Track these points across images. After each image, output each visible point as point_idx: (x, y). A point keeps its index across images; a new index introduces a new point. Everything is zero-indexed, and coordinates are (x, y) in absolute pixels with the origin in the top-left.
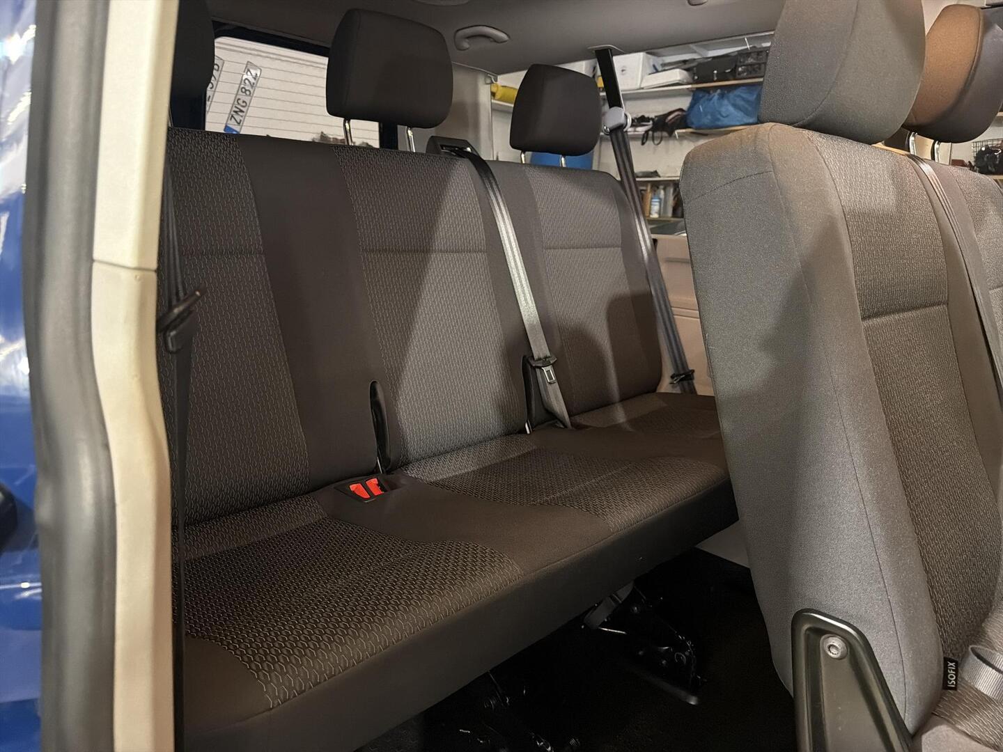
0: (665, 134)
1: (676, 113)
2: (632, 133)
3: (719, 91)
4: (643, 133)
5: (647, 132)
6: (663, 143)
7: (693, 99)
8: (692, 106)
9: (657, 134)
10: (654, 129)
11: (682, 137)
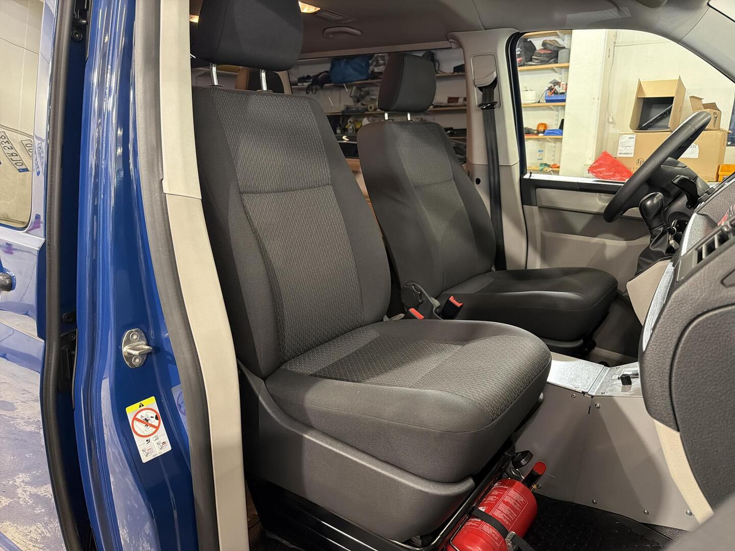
0: (318, 87)
1: (324, 74)
2: (301, 87)
3: (345, 60)
4: (306, 86)
5: (309, 86)
6: (317, 92)
7: (332, 65)
8: (332, 69)
9: (314, 87)
10: (312, 84)
11: (328, 88)
